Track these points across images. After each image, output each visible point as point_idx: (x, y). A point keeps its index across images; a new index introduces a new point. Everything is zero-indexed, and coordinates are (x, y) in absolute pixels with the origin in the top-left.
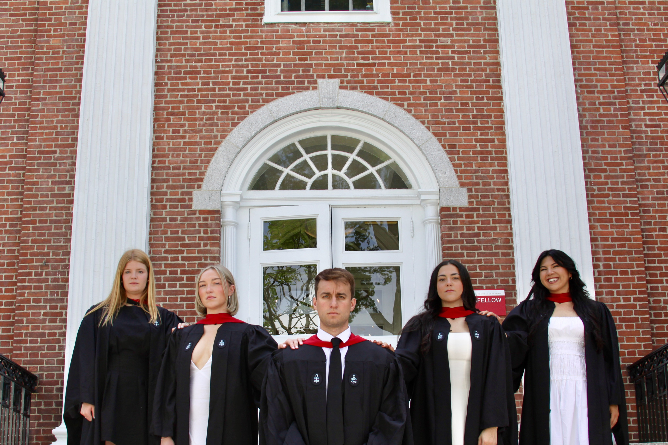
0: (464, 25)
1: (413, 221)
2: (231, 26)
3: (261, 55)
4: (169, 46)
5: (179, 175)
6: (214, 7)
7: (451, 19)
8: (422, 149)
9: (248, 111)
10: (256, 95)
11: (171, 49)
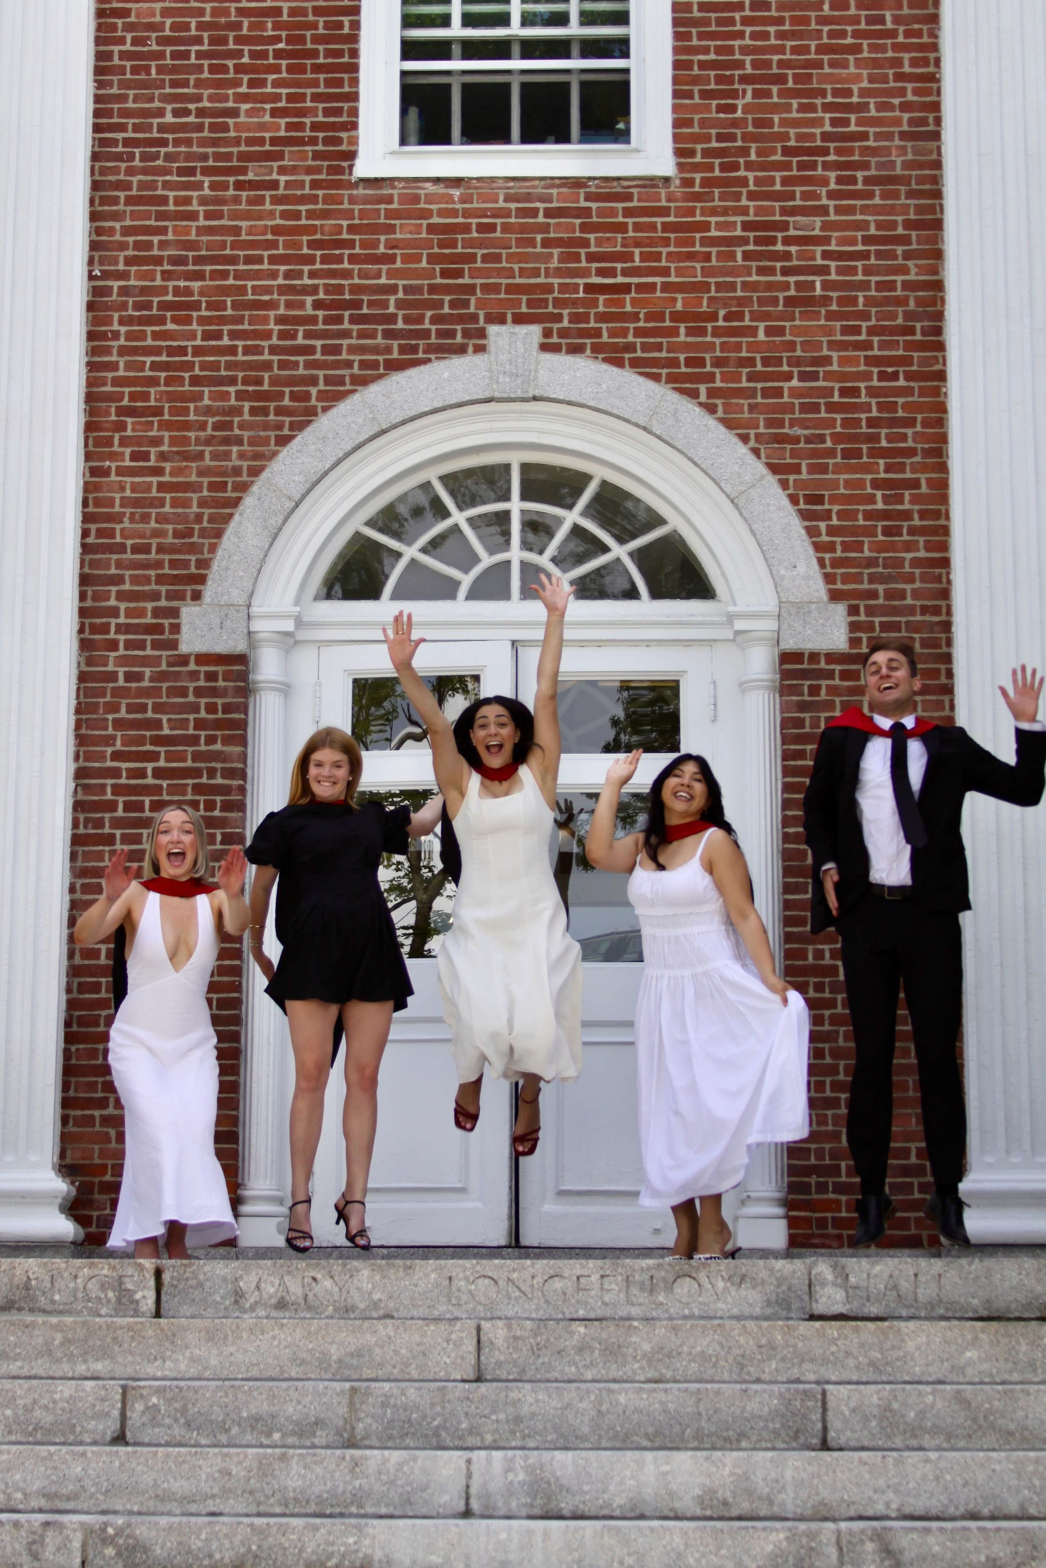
0: (855, 183)
1: (714, 683)
2: (274, 185)
3: (350, 263)
4: (123, 234)
5: (146, 566)
6: (232, 134)
7: (826, 166)
8: (741, 505)
9: (315, 407)
10: (337, 365)
11: (127, 242)
